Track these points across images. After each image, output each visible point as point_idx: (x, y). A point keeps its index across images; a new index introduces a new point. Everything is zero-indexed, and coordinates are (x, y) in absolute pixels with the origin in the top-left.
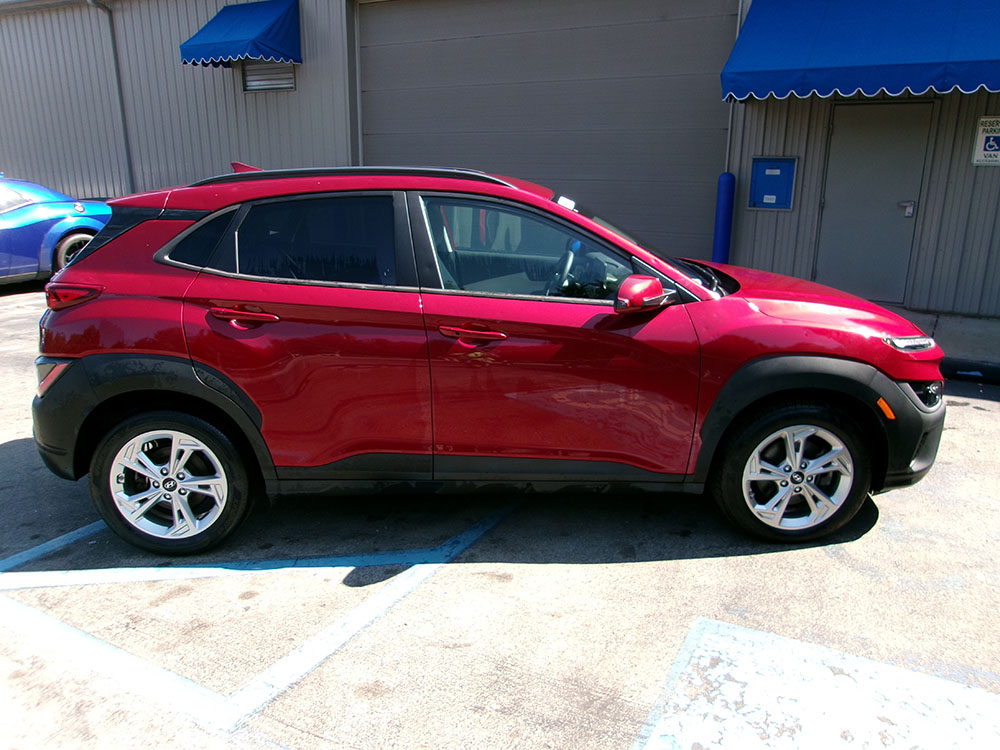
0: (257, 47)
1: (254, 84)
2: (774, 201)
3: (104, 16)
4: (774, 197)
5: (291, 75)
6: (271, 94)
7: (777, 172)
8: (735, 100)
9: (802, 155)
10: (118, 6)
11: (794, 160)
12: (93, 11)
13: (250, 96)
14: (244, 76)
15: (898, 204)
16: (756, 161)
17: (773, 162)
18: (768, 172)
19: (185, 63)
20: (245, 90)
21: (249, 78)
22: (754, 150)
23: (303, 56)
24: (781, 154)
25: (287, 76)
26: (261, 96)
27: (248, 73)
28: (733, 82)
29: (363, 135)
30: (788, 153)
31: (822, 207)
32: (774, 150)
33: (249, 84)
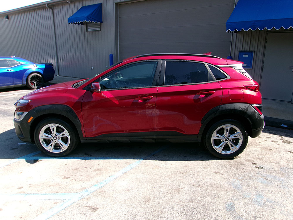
0: (88, 18)
1: (90, 29)
2: (246, 66)
3: (51, 11)
4: (246, 64)
5: (100, 26)
6: (94, 32)
7: (247, 56)
8: (230, 32)
9: (256, 50)
10: (55, 8)
11: (253, 52)
12: (49, 9)
13: (88, 33)
14: (87, 27)
15: (290, 67)
16: (240, 52)
17: (246, 53)
18: (244, 56)
19: (69, 23)
20: (87, 31)
21: (88, 28)
22: (239, 49)
23: (103, 21)
24: (249, 50)
25: (98, 27)
26: (91, 33)
27: (88, 26)
28: (230, 26)
29: (120, 44)
30: (251, 50)
31: (262, 68)
32: (246, 48)
33: (88, 29)
